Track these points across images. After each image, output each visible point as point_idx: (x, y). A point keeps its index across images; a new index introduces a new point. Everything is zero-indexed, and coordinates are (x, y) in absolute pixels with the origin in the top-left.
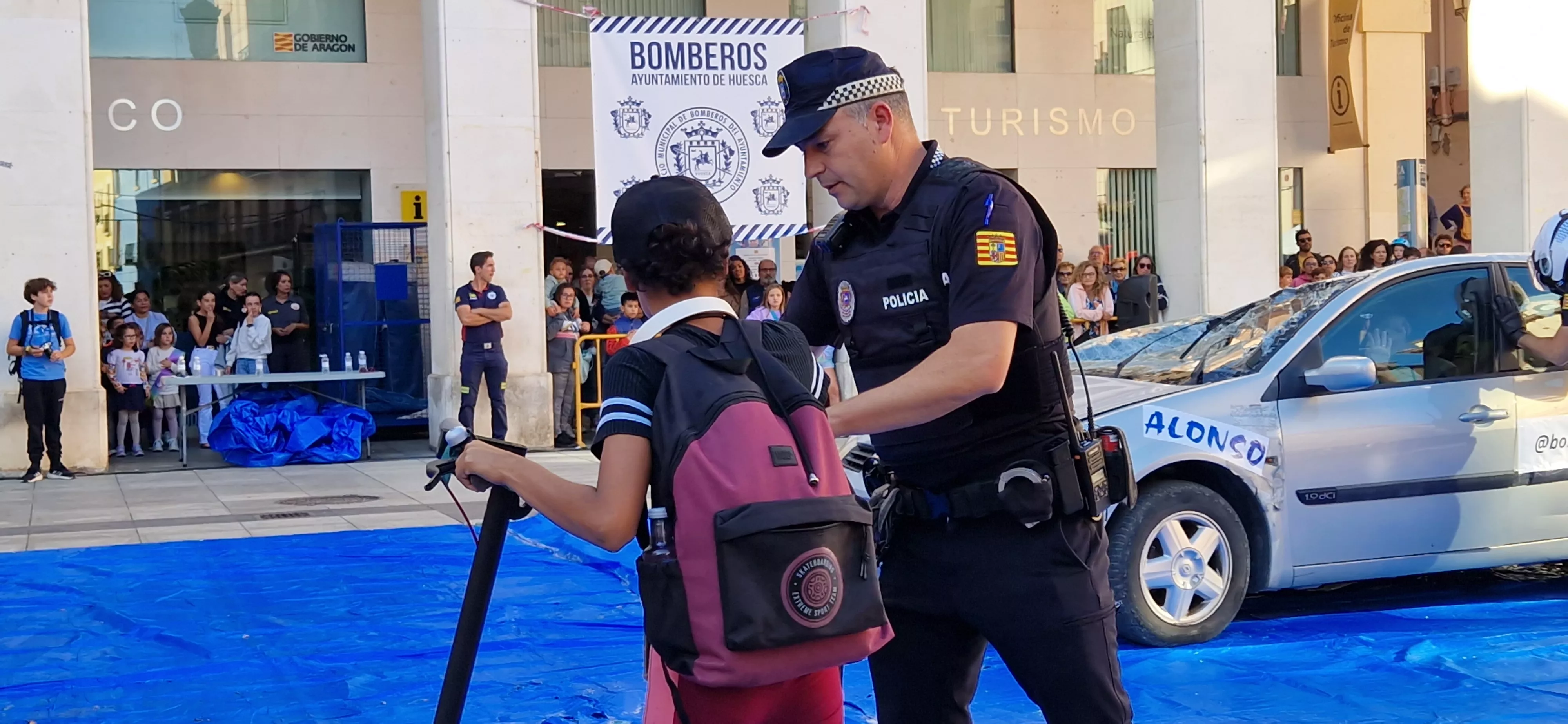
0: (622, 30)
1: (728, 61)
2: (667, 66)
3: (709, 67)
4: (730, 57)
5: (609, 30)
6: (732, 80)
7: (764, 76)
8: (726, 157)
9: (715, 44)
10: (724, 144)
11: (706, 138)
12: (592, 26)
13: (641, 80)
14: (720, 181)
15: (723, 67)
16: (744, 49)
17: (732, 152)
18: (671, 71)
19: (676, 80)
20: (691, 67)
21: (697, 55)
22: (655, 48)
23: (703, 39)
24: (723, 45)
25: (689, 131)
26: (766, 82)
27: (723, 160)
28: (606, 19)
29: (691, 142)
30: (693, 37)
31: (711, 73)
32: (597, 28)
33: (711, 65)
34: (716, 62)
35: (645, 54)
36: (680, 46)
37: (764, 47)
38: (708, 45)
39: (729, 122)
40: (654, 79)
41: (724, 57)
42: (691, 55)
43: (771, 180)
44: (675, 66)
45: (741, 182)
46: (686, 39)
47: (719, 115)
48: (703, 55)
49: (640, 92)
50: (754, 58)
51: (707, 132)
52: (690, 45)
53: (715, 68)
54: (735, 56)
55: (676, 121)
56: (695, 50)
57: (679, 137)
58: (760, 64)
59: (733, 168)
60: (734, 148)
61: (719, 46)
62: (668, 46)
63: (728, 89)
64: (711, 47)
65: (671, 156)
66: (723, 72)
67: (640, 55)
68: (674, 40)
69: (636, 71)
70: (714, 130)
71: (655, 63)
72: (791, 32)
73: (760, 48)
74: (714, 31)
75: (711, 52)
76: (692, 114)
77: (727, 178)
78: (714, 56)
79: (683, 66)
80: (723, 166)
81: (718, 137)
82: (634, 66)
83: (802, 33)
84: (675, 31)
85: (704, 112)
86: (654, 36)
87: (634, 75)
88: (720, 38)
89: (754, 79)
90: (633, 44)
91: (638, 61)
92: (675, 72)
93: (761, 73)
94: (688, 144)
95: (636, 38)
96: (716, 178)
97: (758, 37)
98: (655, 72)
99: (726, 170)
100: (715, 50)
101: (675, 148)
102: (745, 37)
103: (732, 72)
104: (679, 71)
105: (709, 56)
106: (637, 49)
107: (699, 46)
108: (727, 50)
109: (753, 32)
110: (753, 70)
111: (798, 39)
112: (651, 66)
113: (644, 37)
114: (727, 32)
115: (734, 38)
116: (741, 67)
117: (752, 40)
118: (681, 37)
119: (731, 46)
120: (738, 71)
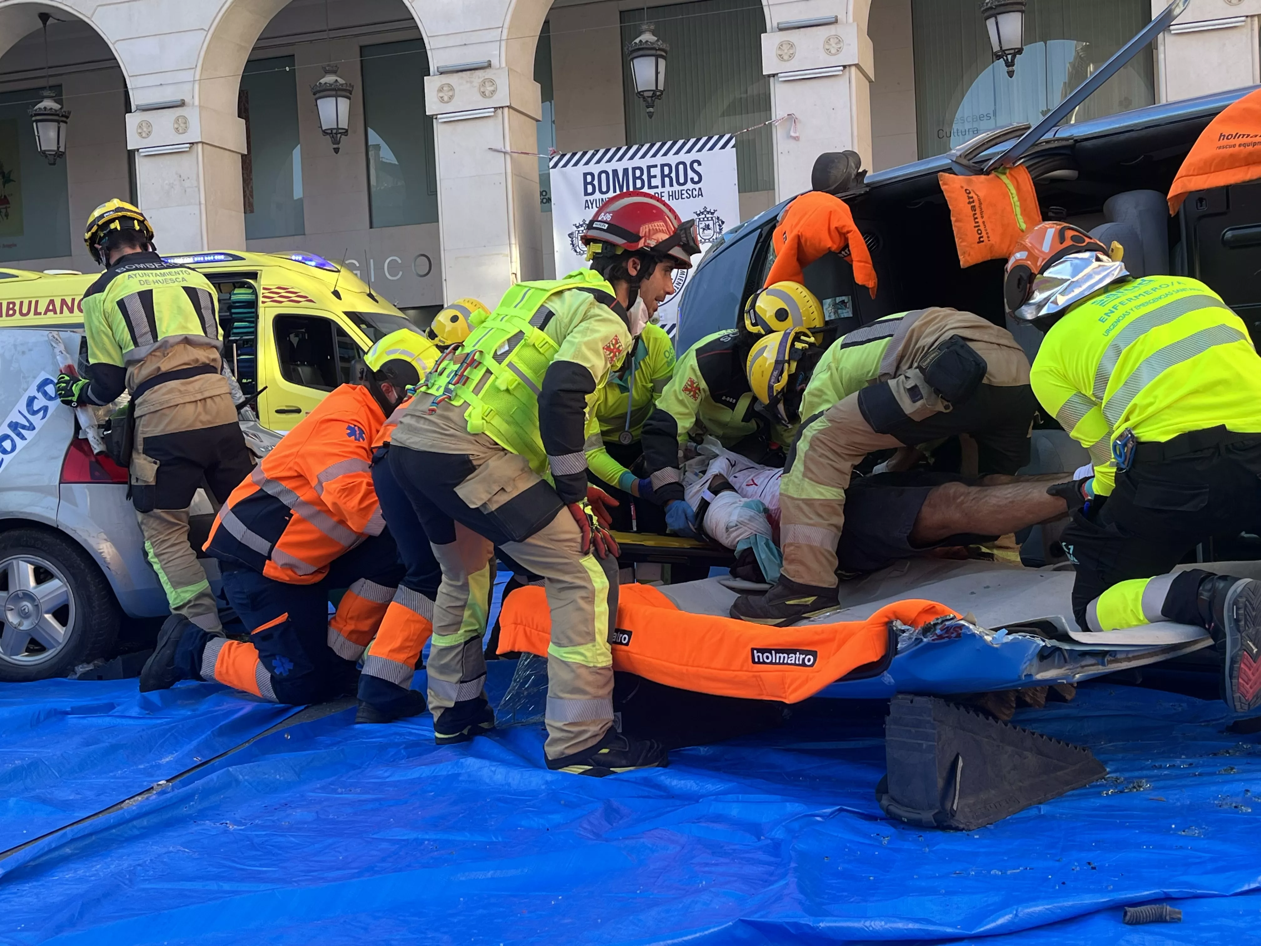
0: (576, 164)
1: (667, 180)
3: (650, 187)
4: (669, 176)
5: (565, 166)
6: (671, 196)
7: (700, 189)
9: (656, 166)
12: (552, 164)
13: (592, 204)
15: (663, 186)
16: (681, 167)
21: (640, 178)
22: (603, 176)
23: (644, 164)
24: (663, 166)
26: (702, 195)
28: (563, 155)
30: (637, 162)
32: (556, 164)
33: (652, 185)
34: (656, 182)
35: (596, 182)
36: (626, 171)
37: (699, 164)
38: (649, 168)
41: (663, 176)
42: (635, 178)
46: (630, 165)
48: (645, 177)
50: (691, 174)
52: (634, 169)
53: (657, 187)
54: (673, 175)
56: (638, 173)
58: (696, 179)
61: (659, 167)
62: (615, 172)
64: (652, 169)
66: (663, 190)
67: (591, 183)
68: (620, 167)
69: (588, 198)
71: (604, 189)
72: (723, 147)
73: (695, 165)
74: (654, 155)
75: (652, 174)
78: (655, 176)
82: (586, 194)
83: (733, 147)
84: (620, 159)
86: (603, 166)
87: (587, 201)
88: (659, 160)
89: (690, 193)
90: (585, 175)
91: (590, 189)
93: (697, 186)
95: (587, 169)
97: (694, 155)
100: (655, 171)
102: (683, 156)
103: (671, 189)
105: (650, 177)
106: (589, 178)
107: (641, 169)
108: (666, 170)
109: (689, 151)
110: (689, 185)
111: (731, 152)
112: (602, 192)
113: (594, 168)
114: (665, 154)
115: (672, 159)
116: (679, 184)
117: (688, 159)
118: (626, 163)
119: (669, 166)
120: (676, 187)
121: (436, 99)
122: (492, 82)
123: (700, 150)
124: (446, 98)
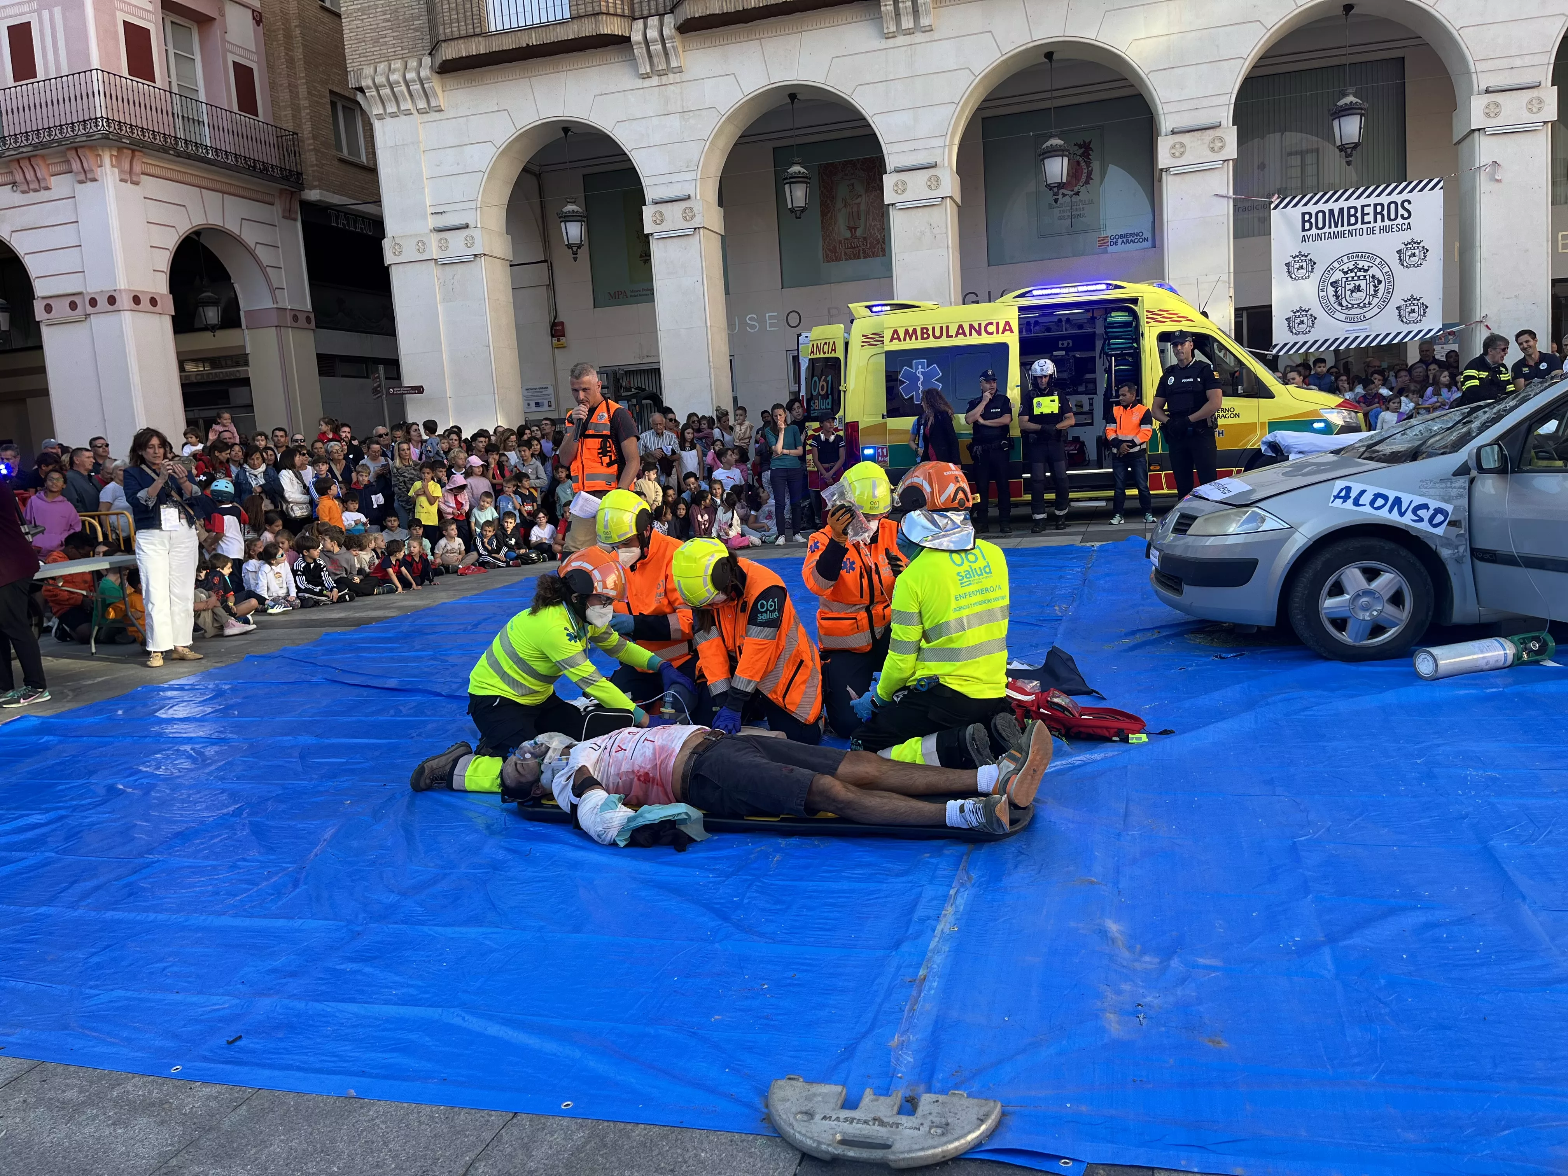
0: (1295, 205)
1: (1379, 217)
2: (1330, 227)
3: (1363, 223)
4: (1381, 213)
5: (1285, 207)
6: (1382, 230)
7: (1409, 224)
8: (1375, 286)
9: (1369, 205)
10: (1373, 276)
11: (1358, 274)
12: (1272, 206)
13: (1309, 239)
14: (1369, 304)
15: (1375, 221)
16: (1393, 206)
17: (1380, 282)
18: (1333, 229)
19: (1336, 235)
20: (1349, 224)
21: (1354, 215)
22: (1320, 215)
23: (1358, 204)
24: (1376, 205)
25: (1346, 270)
26: (1410, 228)
27: (1372, 288)
28: (1284, 199)
29: (1347, 278)
30: (1352, 202)
31: (1365, 227)
32: (1275, 208)
33: (1366, 221)
34: (1369, 218)
35: (1313, 220)
36: (1341, 210)
37: (1410, 202)
38: (1363, 207)
39: (1378, 260)
40: (1319, 237)
41: (1376, 213)
42: (1349, 216)
43: (1412, 298)
44: (1336, 226)
45: (1386, 302)
46: (1346, 205)
47: (1370, 256)
48: (1359, 215)
49: (1307, 248)
50: (1401, 211)
51: (1360, 270)
52: (1349, 209)
53: (1369, 223)
54: (1385, 212)
55: (1336, 265)
56: (1352, 211)
57: (1338, 276)
58: (1406, 215)
59: (1380, 294)
60: (1382, 278)
61: (1372, 206)
62: (1331, 211)
63: (1378, 236)
64: (1365, 208)
65: (1331, 290)
66: (1375, 225)
67: (1309, 221)
68: (1336, 206)
69: (1305, 233)
70: (1366, 268)
71: (1320, 225)
72: (1432, 189)
73: (1406, 204)
74: (1368, 197)
75: (1366, 212)
76: (1348, 258)
77: (1375, 301)
78: (1368, 214)
79: (1342, 226)
80: (1372, 292)
81: (1370, 272)
82: (1304, 230)
83: (1441, 189)
84: (1337, 200)
85: (1360, 255)
86: (1321, 206)
87: (1304, 236)
88: (1373, 200)
89: (1400, 227)
90: (1303, 214)
91: (1307, 226)
92: (1336, 230)
93: (1406, 222)
94: (1344, 280)
95: (1306, 209)
96: (1366, 301)
97: (1405, 195)
98: (1320, 232)
99: (1375, 295)
100: (1369, 210)
101: (1334, 284)
102: (1395, 197)
103: (1382, 224)
104: (1340, 228)
105: (1363, 214)
106: (1307, 217)
107: (1356, 209)
108: (1379, 209)
109: (1400, 193)
110: (1400, 221)
111: (1439, 193)
112: (1317, 228)
113: (1312, 208)
114: (1379, 195)
115: (1385, 199)
116: (1390, 219)
117: (1399, 199)
118: (1342, 204)
119: (1382, 205)
120: (1387, 222)
121: (1168, 155)
122: (1221, 139)
123: (1411, 191)
124: (1177, 154)
